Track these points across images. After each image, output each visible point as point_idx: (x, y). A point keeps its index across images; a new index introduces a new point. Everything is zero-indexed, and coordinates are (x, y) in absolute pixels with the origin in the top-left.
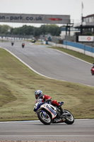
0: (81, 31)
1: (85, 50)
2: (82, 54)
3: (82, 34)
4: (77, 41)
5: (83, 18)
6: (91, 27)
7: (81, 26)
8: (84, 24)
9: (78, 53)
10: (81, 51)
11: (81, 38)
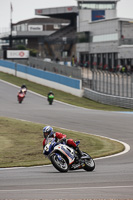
0: (11, 43)
1: (16, 70)
2: (12, 75)
3: (11, 47)
4: (5, 57)
5: (12, 25)
6: (24, 38)
7: (10, 36)
8: (14, 33)
9: (7, 74)
10: (11, 71)
11: (11, 54)
